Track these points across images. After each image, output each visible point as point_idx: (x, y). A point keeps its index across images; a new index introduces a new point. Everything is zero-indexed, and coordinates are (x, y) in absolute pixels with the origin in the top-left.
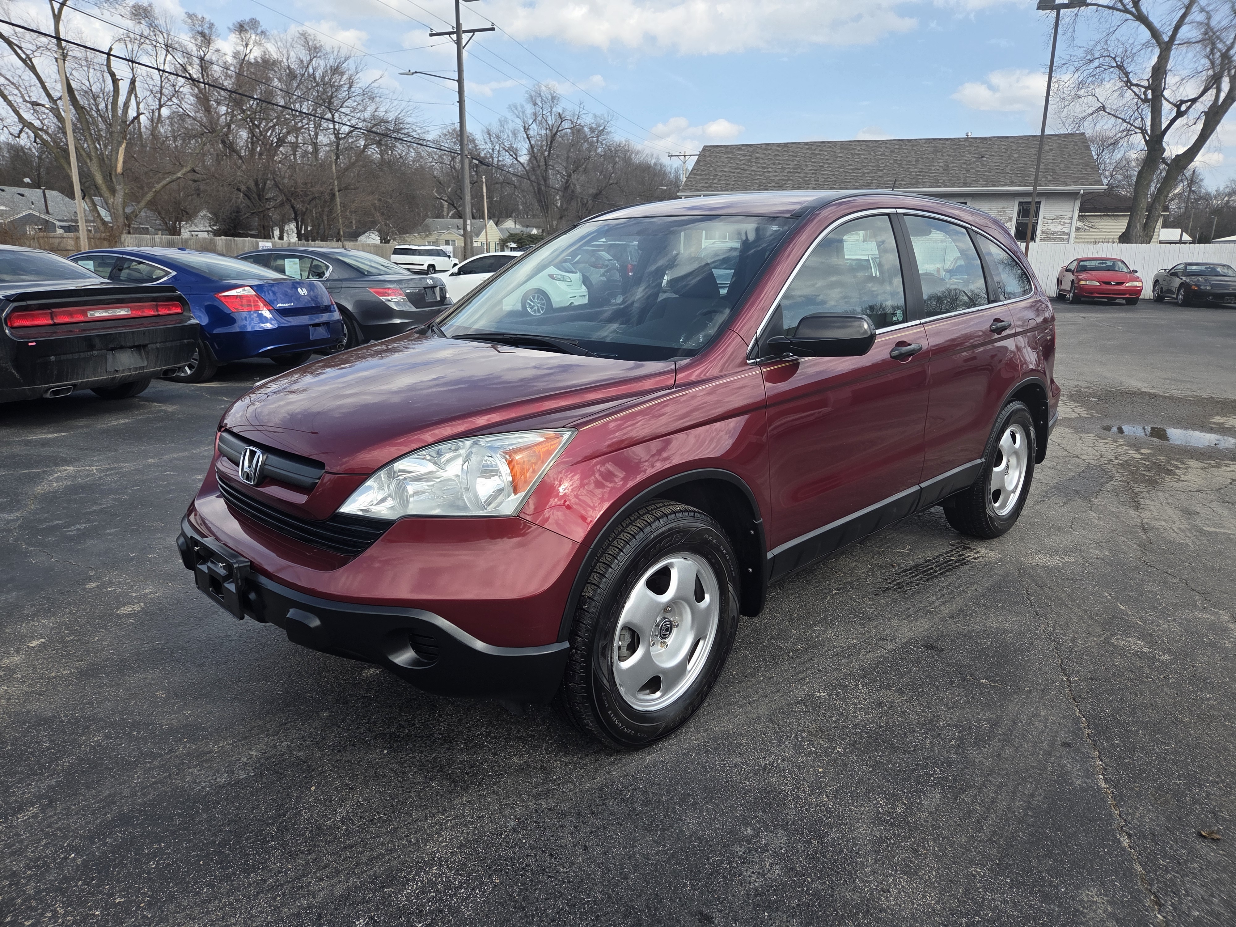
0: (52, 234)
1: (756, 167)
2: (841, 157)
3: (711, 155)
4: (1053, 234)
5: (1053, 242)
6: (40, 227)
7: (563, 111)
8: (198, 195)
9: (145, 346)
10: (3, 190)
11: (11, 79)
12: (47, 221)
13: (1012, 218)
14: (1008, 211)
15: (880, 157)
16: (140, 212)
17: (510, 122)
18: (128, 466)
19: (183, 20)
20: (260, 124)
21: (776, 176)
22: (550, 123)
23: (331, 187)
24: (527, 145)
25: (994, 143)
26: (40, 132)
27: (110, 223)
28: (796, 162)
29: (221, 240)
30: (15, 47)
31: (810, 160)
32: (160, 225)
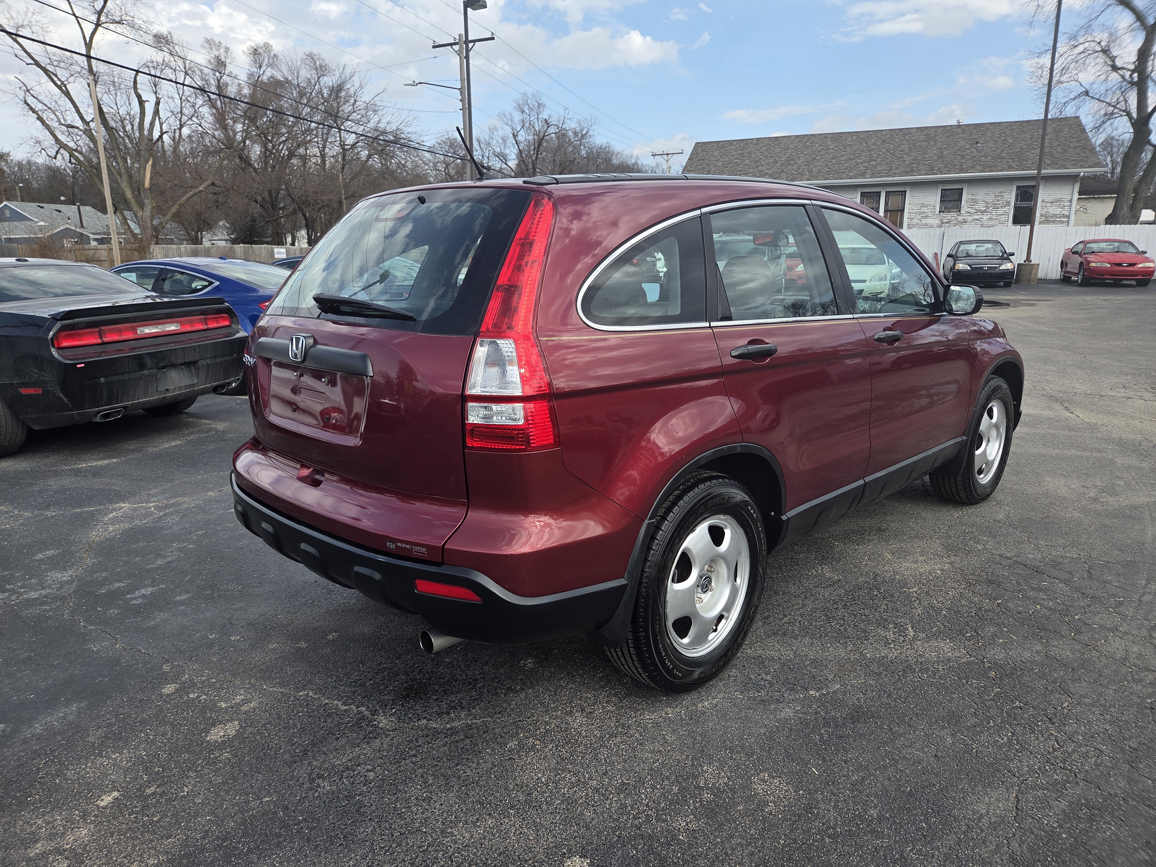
0: (87, 247)
1: (748, 161)
2: (832, 149)
3: (703, 151)
4: (1052, 217)
5: (1051, 226)
6: (76, 240)
7: (549, 117)
8: (217, 207)
9: (194, 363)
10: (42, 207)
11: (49, 105)
12: (82, 234)
13: (1009, 202)
14: (1006, 196)
15: (872, 147)
16: (166, 224)
17: (500, 129)
18: (188, 502)
19: (202, 45)
20: (272, 138)
21: (769, 169)
22: (537, 129)
23: (338, 195)
24: (516, 151)
25: (987, 129)
26: (74, 152)
27: (140, 235)
28: (788, 155)
29: (240, 248)
30: (52, 75)
31: (802, 152)
32: (184, 235)
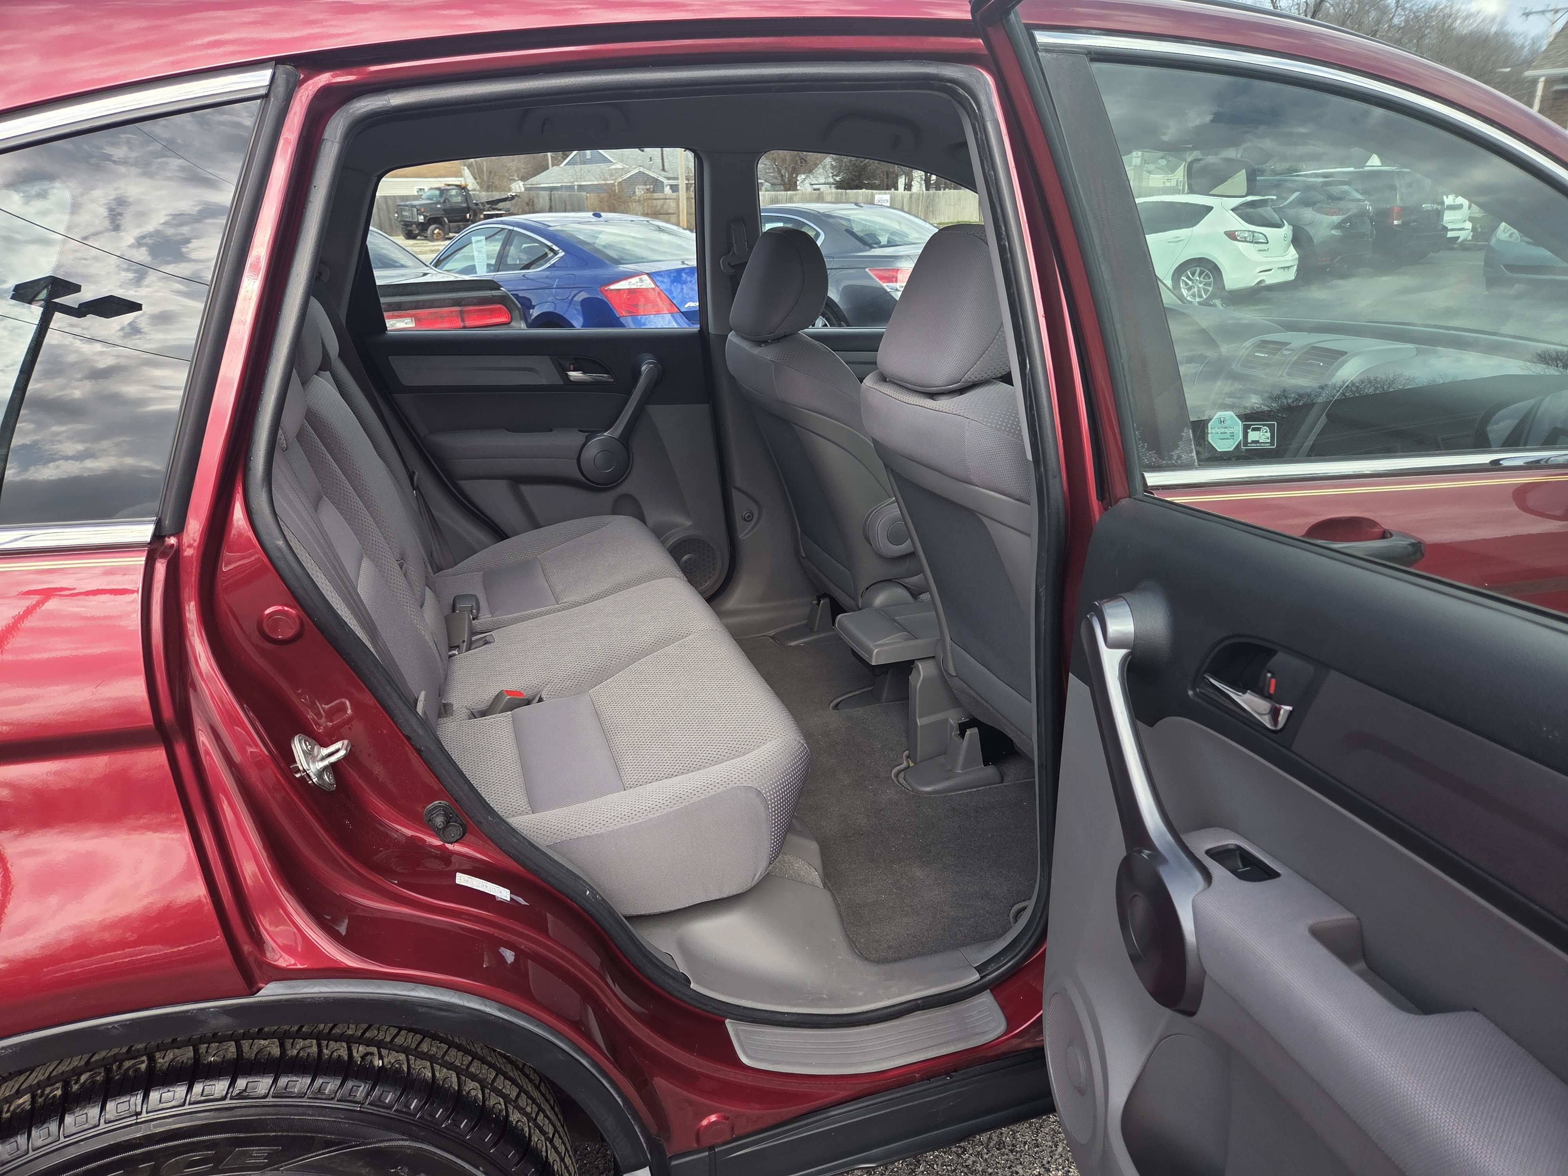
0: (660, 197)
6: (648, 187)
12: (659, 180)
32: (776, 178)
